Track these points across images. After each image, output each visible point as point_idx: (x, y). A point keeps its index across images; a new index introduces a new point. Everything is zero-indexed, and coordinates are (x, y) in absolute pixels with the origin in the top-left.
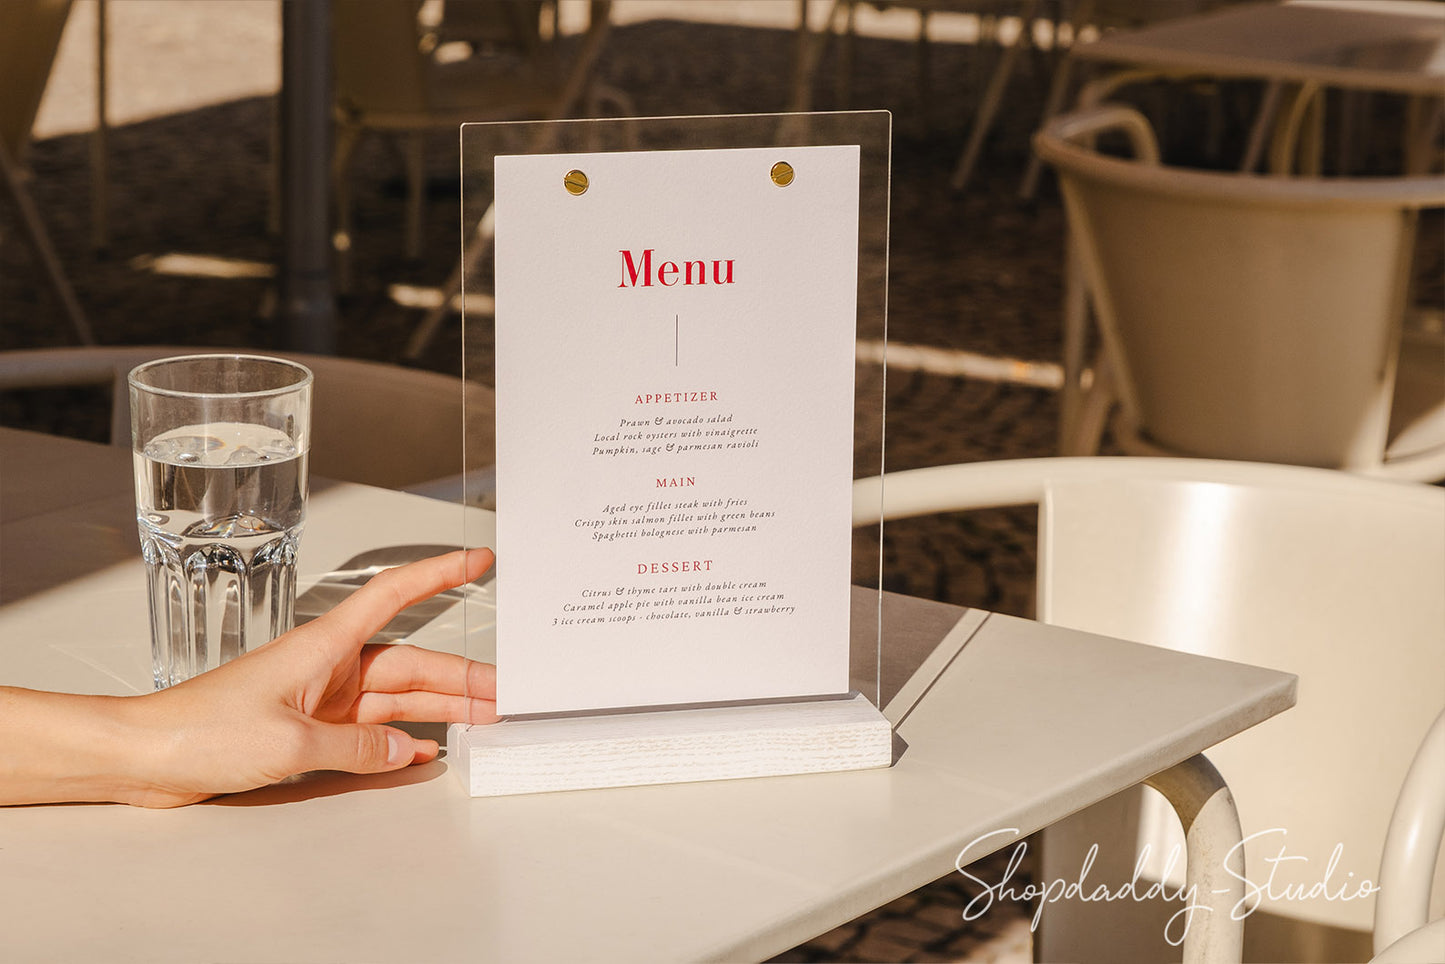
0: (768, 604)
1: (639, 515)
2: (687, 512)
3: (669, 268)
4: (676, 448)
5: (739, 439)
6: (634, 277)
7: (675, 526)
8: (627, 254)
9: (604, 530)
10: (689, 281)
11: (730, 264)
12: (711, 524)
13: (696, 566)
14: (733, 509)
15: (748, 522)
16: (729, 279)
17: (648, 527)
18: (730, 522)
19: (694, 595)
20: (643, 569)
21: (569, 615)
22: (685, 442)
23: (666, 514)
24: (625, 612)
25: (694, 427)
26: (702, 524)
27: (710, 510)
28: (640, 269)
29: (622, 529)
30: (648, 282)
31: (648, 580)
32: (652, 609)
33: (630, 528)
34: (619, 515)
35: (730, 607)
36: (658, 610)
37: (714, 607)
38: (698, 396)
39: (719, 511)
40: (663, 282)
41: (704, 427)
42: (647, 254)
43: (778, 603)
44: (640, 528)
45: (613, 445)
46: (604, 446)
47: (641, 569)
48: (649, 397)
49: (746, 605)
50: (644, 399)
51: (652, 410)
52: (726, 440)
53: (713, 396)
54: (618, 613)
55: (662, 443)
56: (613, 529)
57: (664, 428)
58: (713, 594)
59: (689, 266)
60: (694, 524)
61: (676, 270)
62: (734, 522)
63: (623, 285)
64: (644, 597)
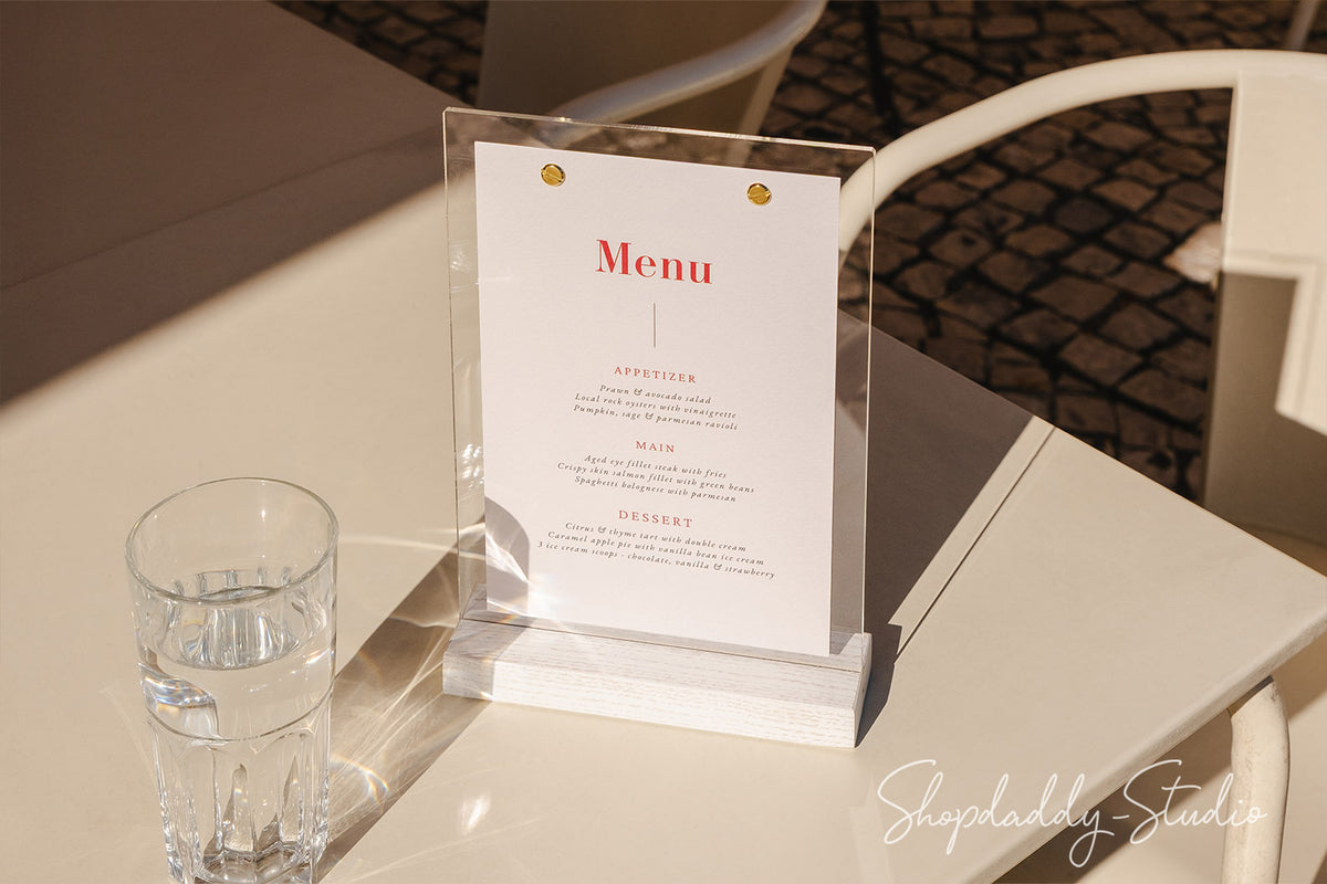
0: (749, 567)
1: (620, 468)
2: (667, 474)
3: (645, 261)
4: (655, 418)
5: (716, 420)
6: (612, 265)
7: (654, 484)
8: (604, 244)
9: (587, 476)
10: (666, 275)
11: (707, 266)
12: (690, 489)
13: (676, 521)
14: (712, 479)
15: (726, 492)
16: (707, 279)
17: (629, 481)
18: (707, 490)
19: (676, 546)
20: (624, 515)
21: (554, 541)
22: (663, 414)
23: (646, 472)
24: (606, 548)
25: (674, 403)
26: (682, 487)
27: (690, 477)
28: (617, 258)
29: (603, 478)
30: (625, 271)
31: (627, 525)
32: (632, 550)
33: (609, 478)
34: (600, 466)
35: (711, 562)
36: (639, 552)
37: (693, 559)
38: (677, 377)
39: (699, 479)
40: (640, 272)
41: (682, 404)
42: (625, 246)
43: (757, 568)
44: (621, 480)
45: (595, 405)
46: (586, 404)
47: (622, 514)
48: (627, 371)
49: (726, 564)
50: (623, 372)
51: (630, 382)
52: (705, 419)
53: (691, 379)
54: (599, 548)
55: (642, 411)
56: (594, 477)
57: (642, 398)
58: (694, 549)
59: (666, 263)
60: (674, 486)
61: (653, 264)
62: (713, 491)
63: (600, 270)
64: (624, 539)
